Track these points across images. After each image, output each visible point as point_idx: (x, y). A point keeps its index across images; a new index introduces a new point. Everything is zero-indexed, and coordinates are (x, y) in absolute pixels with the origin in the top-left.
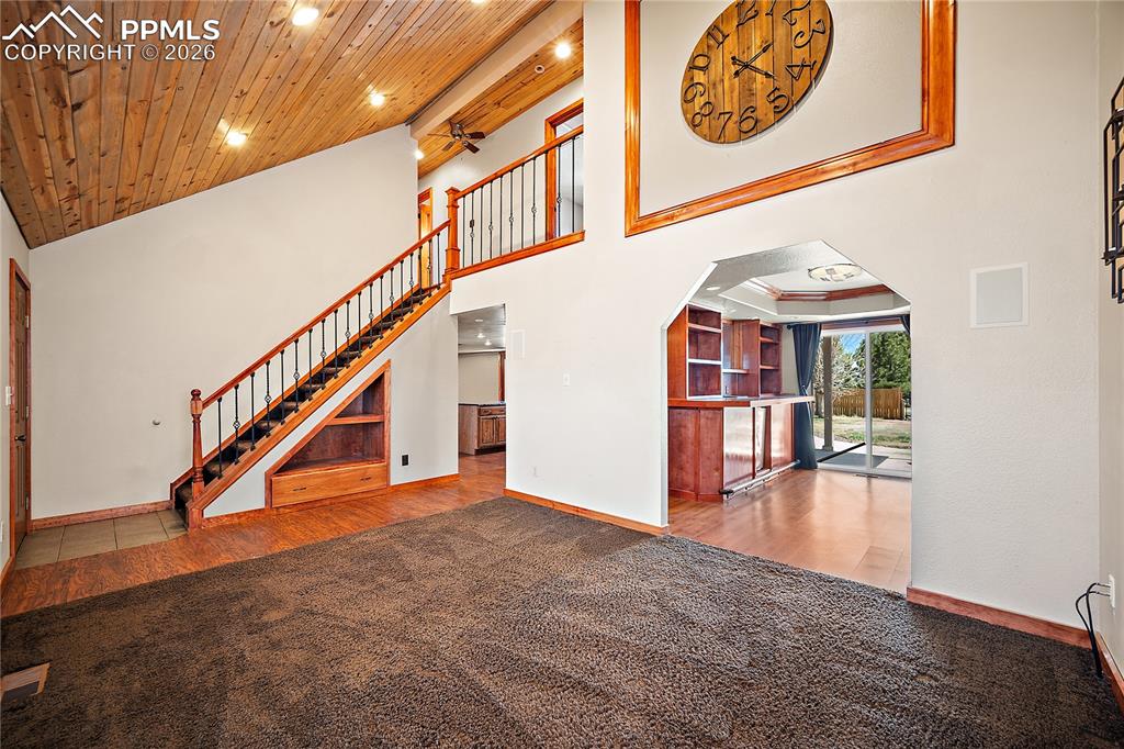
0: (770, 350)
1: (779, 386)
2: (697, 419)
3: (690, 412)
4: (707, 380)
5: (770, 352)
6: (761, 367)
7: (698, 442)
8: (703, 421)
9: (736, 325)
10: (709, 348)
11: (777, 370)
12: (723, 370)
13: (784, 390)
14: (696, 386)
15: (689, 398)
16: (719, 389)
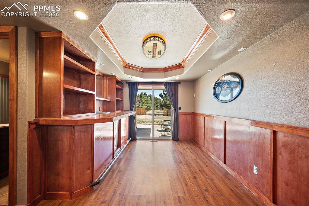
0: (119, 92)
1: (123, 107)
2: (73, 133)
3: (66, 128)
4: (86, 103)
5: (120, 92)
6: (116, 98)
7: (72, 151)
8: (77, 135)
9: (105, 77)
10: (88, 83)
11: (122, 101)
12: (96, 98)
13: (125, 109)
14: (79, 107)
15: (63, 118)
16: (94, 109)
